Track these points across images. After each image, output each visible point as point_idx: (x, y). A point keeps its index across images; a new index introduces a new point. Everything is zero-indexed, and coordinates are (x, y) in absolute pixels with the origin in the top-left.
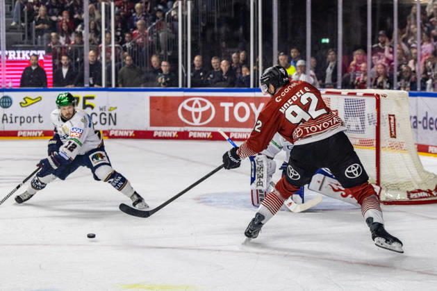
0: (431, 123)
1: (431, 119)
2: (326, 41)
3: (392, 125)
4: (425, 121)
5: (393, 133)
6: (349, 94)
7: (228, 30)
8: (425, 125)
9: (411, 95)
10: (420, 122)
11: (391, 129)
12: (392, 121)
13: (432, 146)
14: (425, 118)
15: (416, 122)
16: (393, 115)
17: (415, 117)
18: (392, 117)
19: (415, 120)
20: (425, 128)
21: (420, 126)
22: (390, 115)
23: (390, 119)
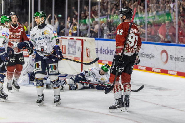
0: (103, 51)
1: (104, 49)
2: (60, 16)
3: (88, 52)
4: (101, 50)
5: (88, 55)
6: (71, 39)
7: (19, 10)
8: (101, 52)
9: (96, 39)
10: (99, 51)
11: (87, 54)
12: (88, 50)
13: (104, 61)
14: (101, 49)
15: (97, 51)
16: (89, 48)
17: (97, 49)
18: (88, 49)
19: (97, 50)
20: (101, 53)
21: (99, 52)
22: (87, 48)
23: (87, 49)
